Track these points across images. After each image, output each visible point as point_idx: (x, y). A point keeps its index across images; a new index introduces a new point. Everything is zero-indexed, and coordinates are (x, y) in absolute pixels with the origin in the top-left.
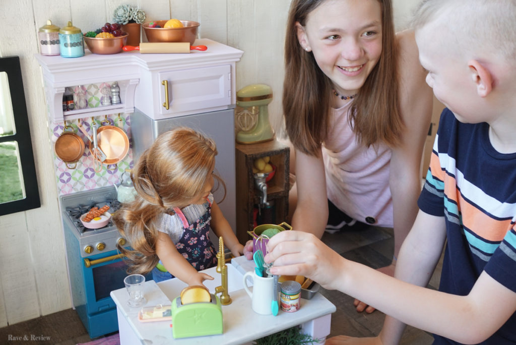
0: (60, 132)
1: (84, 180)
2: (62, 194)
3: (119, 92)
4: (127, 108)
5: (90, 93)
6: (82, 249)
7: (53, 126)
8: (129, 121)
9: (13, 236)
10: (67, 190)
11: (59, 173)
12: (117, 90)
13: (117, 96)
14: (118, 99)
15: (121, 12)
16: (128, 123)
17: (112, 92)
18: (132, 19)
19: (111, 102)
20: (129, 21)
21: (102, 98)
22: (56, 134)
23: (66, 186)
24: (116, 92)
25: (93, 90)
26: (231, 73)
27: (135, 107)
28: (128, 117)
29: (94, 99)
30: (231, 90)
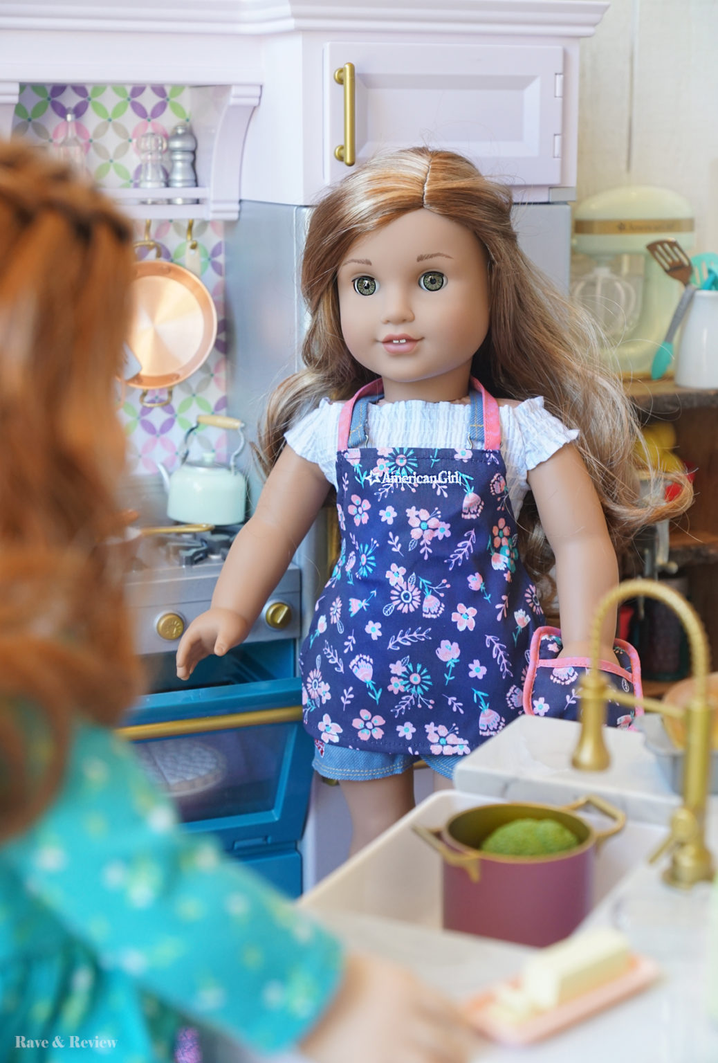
3: (194, 153)
4: (215, 202)
5: (101, 151)
8: (221, 259)
12: (189, 145)
13: (188, 165)
14: (190, 175)
16: (217, 267)
17: (171, 151)
19: (167, 184)
21: (139, 171)
24: (184, 151)
25: (111, 141)
26: (565, 72)
27: (243, 197)
28: (219, 244)
29: (112, 170)
30: (564, 133)
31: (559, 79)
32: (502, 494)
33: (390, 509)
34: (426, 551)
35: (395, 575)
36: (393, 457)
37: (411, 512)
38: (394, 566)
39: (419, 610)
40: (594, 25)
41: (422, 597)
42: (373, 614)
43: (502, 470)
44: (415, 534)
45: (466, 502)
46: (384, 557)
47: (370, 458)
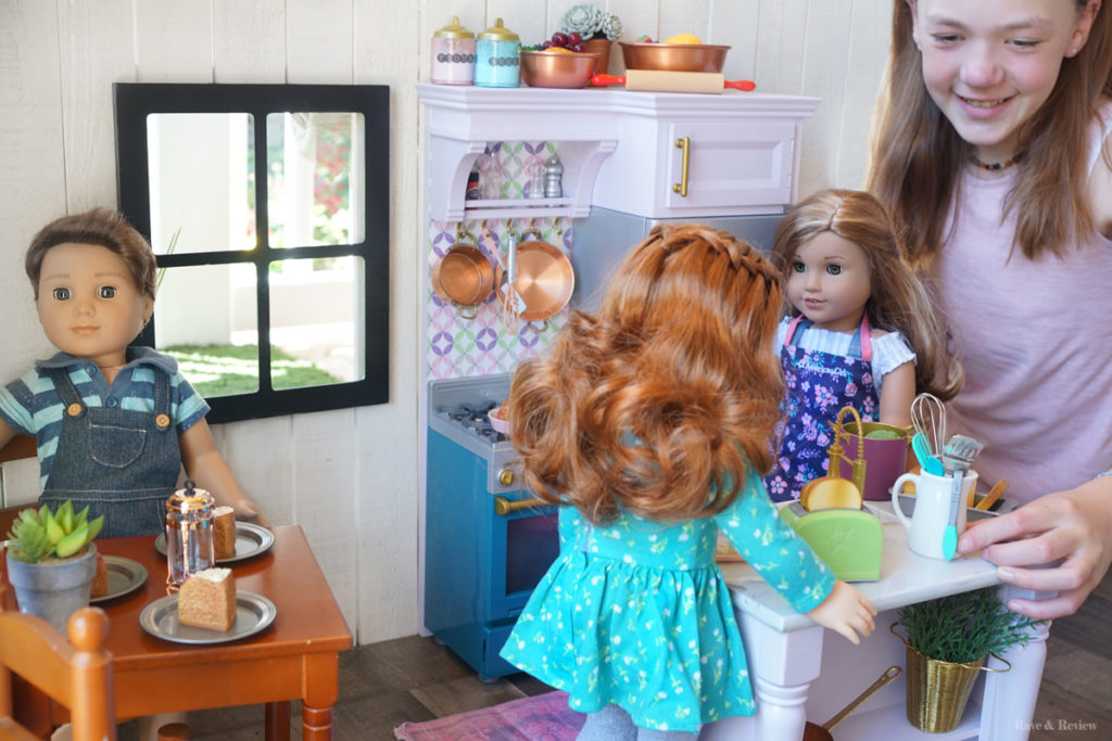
0: (445, 246)
1: (476, 352)
2: (432, 378)
3: (561, 175)
4: (578, 207)
5: (506, 174)
6: (495, 474)
7: (434, 232)
8: (570, 239)
9: (329, 460)
10: (445, 372)
11: (432, 332)
12: (559, 171)
13: (557, 183)
14: (559, 190)
15: (579, 16)
16: (567, 243)
17: (548, 174)
18: (601, 31)
19: (546, 195)
20: (595, 33)
21: (528, 185)
22: (438, 251)
23: (443, 362)
24: (555, 174)
25: (512, 168)
26: (795, 139)
27: (594, 204)
28: (569, 230)
29: (512, 186)
30: (793, 174)
31: (793, 142)
32: (869, 384)
33: (807, 383)
34: (824, 409)
35: (806, 419)
36: (813, 355)
37: (817, 387)
38: (806, 414)
39: (815, 441)
40: (812, 111)
41: (818, 434)
42: (792, 437)
43: (869, 370)
44: (818, 400)
45: (847, 387)
46: (802, 409)
47: (800, 353)
